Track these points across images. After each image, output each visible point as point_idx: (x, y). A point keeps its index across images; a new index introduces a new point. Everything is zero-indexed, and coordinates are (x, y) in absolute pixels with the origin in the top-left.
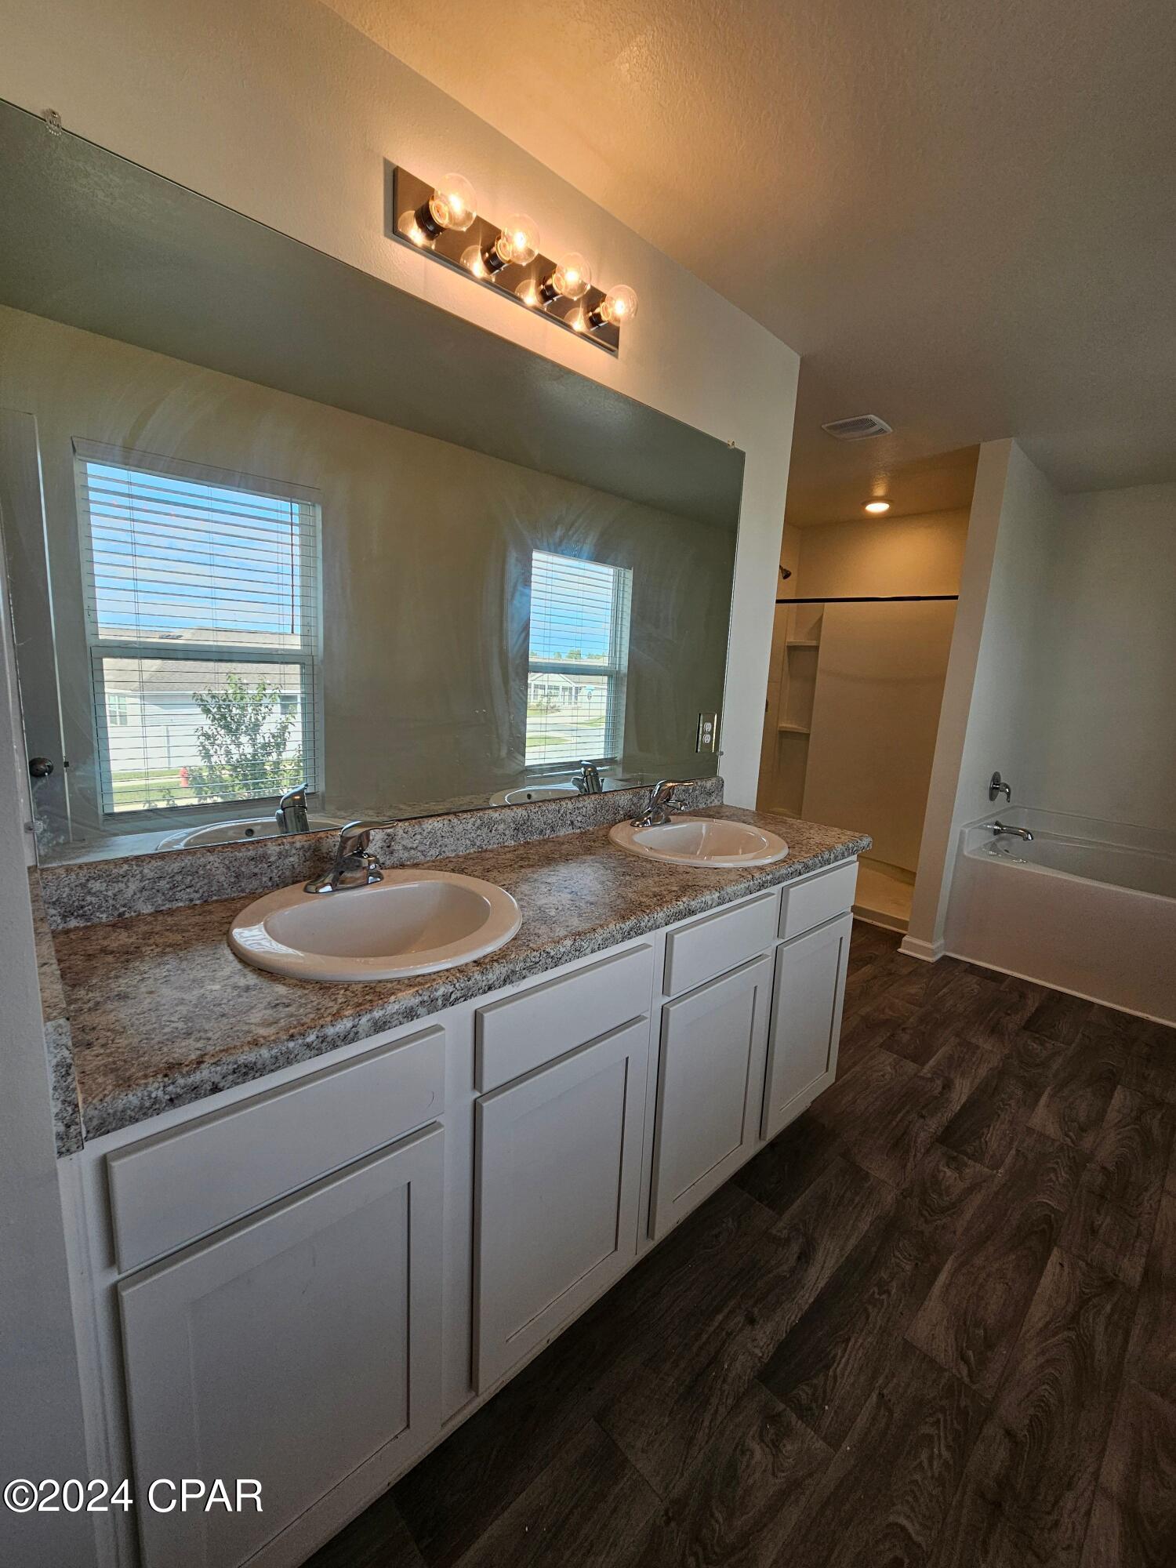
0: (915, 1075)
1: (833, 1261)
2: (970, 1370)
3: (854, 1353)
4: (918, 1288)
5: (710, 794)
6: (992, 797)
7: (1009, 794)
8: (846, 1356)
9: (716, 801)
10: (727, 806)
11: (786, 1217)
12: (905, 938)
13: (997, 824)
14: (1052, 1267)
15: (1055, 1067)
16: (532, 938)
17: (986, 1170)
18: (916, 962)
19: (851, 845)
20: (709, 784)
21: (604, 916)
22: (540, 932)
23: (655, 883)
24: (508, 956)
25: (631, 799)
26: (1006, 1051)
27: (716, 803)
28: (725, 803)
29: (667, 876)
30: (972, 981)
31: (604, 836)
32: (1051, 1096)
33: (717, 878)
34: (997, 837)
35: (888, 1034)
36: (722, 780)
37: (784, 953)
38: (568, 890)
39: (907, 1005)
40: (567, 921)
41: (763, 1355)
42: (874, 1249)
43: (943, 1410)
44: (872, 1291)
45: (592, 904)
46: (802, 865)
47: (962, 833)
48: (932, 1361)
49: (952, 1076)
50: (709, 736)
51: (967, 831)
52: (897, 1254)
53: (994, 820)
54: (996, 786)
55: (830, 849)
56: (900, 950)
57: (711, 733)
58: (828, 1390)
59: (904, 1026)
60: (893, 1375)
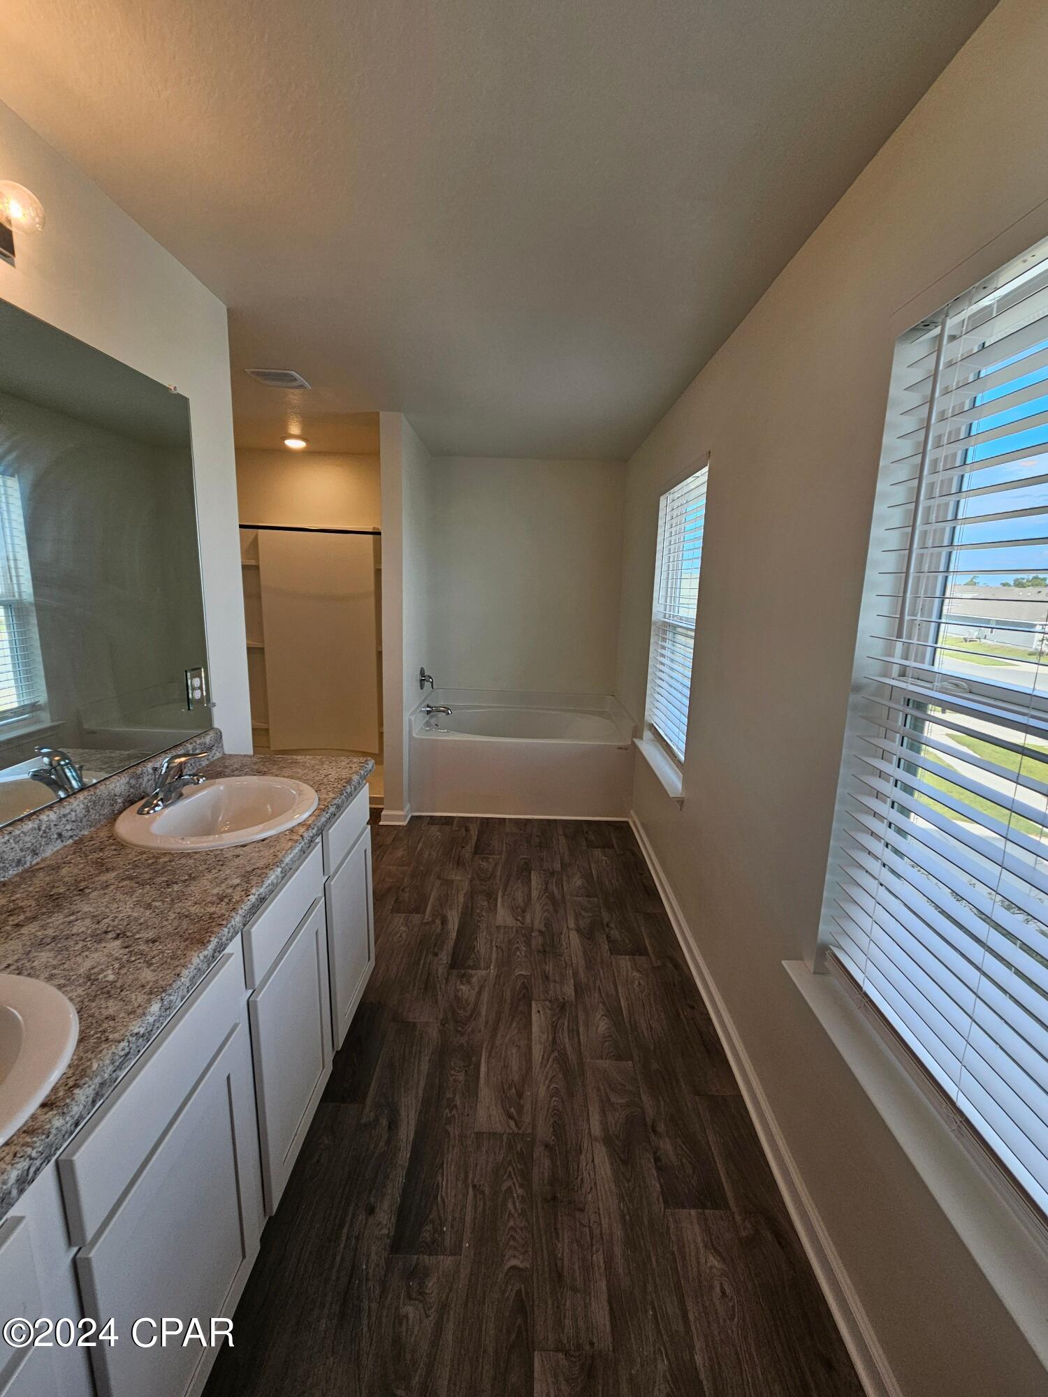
0: (422, 923)
1: (413, 1112)
2: (516, 1122)
3: (449, 1170)
4: (471, 1090)
5: (210, 748)
6: (422, 687)
7: (432, 683)
8: (445, 1179)
9: (217, 754)
10: (230, 755)
11: (369, 1102)
12: (383, 813)
13: (428, 706)
14: (535, 1017)
15: (498, 874)
16: (105, 1025)
17: (484, 971)
18: (395, 829)
19: (362, 772)
20: (208, 739)
21: (179, 952)
22: (111, 1011)
23: (211, 882)
24: (88, 1071)
25: (128, 782)
26: (470, 876)
27: (218, 755)
28: (225, 752)
29: (218, 867)
30: (434, 829)
31: (110, 837)
32: (503, 897)
33: (271, 851)
34: (429, 715)
35: (394, 899)
36: (220, 731)
37: (332, 887)
38: (110, 935)
39: (400, 868)
40: (137, 979)
41: (389, 1231)
42: (437, 1080)
43: (510, 1163)
44: (445, 1114)
45: (154, 941)
46: (335, 806)
47: (410, 721)
48: (495, 1134)
49: (445, 912)
50: (199, 691)
51: (413, 718)
52: (453, 1072)
53: (425, 704)
54: (424, 678)
55: (349, 781)
56: (381, 823)
57: (201, 688)
58: (442, 1215)
59: (402, 888)
60: (477, 1164)
